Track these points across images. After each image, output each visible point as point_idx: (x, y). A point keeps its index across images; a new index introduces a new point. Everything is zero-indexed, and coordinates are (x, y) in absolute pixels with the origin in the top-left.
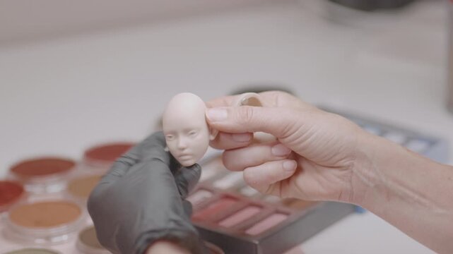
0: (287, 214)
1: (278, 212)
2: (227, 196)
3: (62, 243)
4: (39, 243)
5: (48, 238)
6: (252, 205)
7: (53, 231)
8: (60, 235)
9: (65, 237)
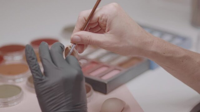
0: (120, 70)
1: (115, 69)
2: (93, 62)
3: (20, 82)
4: (10, 82)
5: (14, 80)
6: (104, 66)
7: (16, 77)
8: (19, 78)
9: (22, 80)
